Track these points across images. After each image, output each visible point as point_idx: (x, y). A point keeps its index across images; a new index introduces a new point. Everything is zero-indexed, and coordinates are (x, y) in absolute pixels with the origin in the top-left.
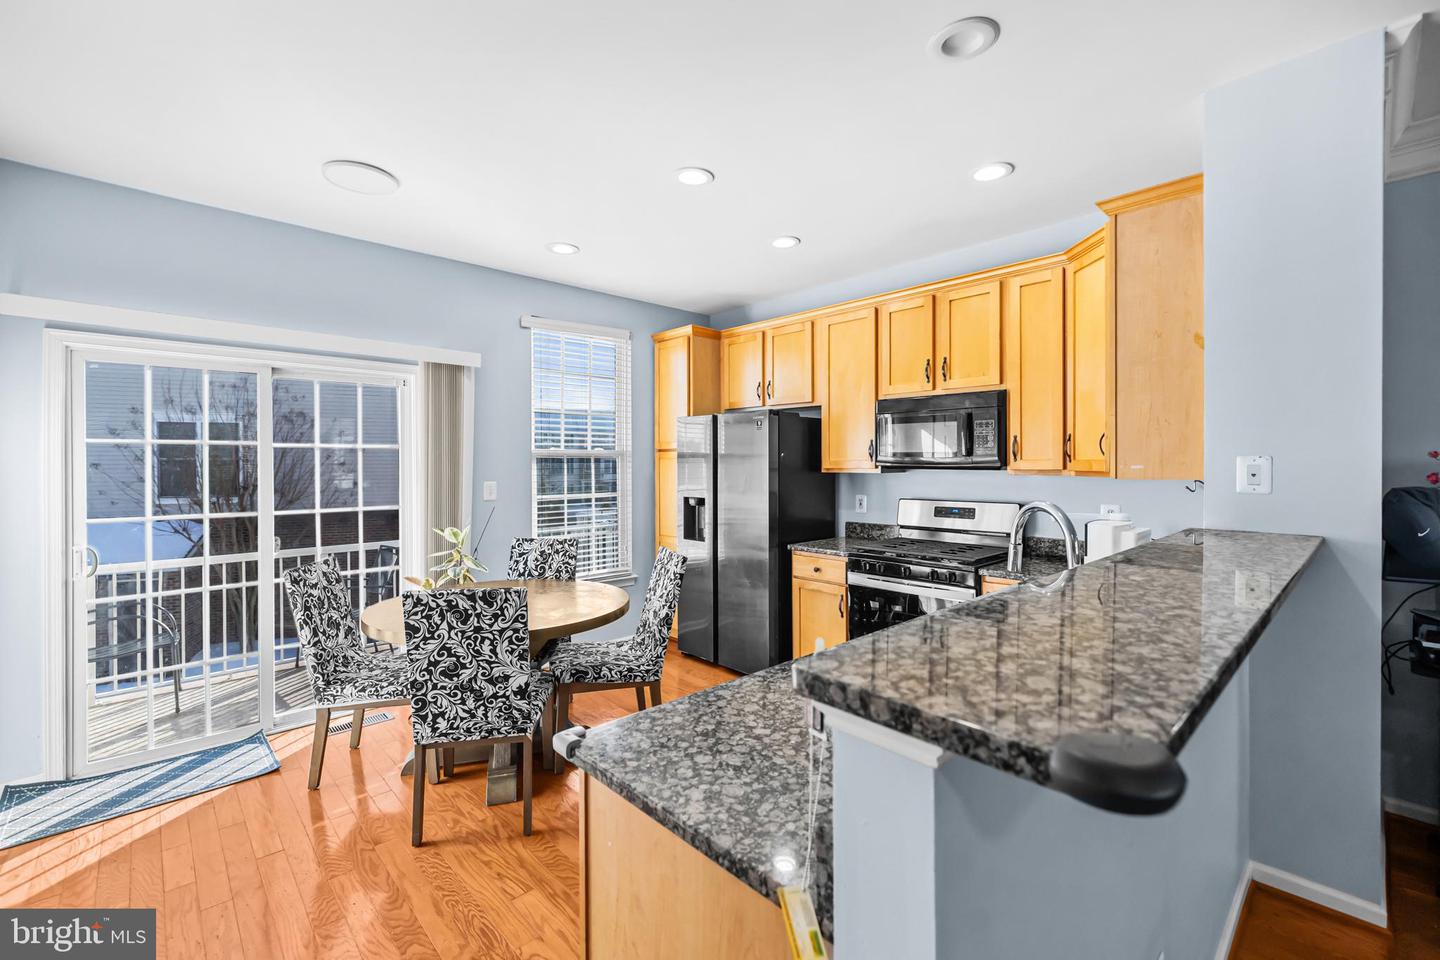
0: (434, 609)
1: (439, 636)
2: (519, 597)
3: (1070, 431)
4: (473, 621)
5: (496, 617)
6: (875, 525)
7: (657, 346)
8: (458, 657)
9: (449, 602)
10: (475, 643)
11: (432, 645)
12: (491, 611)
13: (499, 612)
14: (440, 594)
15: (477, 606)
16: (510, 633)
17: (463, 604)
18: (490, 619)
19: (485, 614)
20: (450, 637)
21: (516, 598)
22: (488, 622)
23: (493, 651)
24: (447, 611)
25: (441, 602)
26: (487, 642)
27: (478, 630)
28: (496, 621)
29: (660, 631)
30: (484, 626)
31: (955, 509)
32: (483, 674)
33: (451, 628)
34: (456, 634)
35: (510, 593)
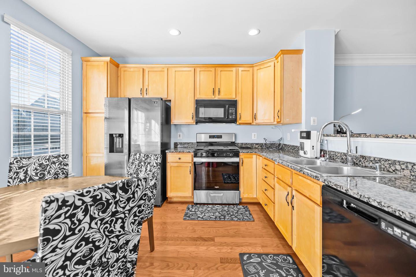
0: (79, 207)
1: (80, 230)
2: (146, 182)
3: (255, 112)
4: (112, 208)
5: (128, 200)
6: (186, 143)
7: (85, 63)
8: (93, 242)
9: (94, 198)
10: (110, 225)
11: (73, 241)
12: (126, 196)
13: (132, 196)
14: (87, 192)
15: (117, 195)
16: (136, 209)
17: (106, 195)
18: (125, 203)
19: (121, 199)
20: (90, 228)
21: (144, 183)
22: (122, 205)
23: (123, 227)
24: (91, 206)
25: (88, 199)
26: (120, 221)
27: (114, 214)
28: (128, 203)
29: (152, 192)
30: (119, 209)
31: (216, 136)
32: (112, 248)
33: (92, 218)
34: (96, 224)
35: (141, 180)
